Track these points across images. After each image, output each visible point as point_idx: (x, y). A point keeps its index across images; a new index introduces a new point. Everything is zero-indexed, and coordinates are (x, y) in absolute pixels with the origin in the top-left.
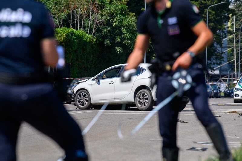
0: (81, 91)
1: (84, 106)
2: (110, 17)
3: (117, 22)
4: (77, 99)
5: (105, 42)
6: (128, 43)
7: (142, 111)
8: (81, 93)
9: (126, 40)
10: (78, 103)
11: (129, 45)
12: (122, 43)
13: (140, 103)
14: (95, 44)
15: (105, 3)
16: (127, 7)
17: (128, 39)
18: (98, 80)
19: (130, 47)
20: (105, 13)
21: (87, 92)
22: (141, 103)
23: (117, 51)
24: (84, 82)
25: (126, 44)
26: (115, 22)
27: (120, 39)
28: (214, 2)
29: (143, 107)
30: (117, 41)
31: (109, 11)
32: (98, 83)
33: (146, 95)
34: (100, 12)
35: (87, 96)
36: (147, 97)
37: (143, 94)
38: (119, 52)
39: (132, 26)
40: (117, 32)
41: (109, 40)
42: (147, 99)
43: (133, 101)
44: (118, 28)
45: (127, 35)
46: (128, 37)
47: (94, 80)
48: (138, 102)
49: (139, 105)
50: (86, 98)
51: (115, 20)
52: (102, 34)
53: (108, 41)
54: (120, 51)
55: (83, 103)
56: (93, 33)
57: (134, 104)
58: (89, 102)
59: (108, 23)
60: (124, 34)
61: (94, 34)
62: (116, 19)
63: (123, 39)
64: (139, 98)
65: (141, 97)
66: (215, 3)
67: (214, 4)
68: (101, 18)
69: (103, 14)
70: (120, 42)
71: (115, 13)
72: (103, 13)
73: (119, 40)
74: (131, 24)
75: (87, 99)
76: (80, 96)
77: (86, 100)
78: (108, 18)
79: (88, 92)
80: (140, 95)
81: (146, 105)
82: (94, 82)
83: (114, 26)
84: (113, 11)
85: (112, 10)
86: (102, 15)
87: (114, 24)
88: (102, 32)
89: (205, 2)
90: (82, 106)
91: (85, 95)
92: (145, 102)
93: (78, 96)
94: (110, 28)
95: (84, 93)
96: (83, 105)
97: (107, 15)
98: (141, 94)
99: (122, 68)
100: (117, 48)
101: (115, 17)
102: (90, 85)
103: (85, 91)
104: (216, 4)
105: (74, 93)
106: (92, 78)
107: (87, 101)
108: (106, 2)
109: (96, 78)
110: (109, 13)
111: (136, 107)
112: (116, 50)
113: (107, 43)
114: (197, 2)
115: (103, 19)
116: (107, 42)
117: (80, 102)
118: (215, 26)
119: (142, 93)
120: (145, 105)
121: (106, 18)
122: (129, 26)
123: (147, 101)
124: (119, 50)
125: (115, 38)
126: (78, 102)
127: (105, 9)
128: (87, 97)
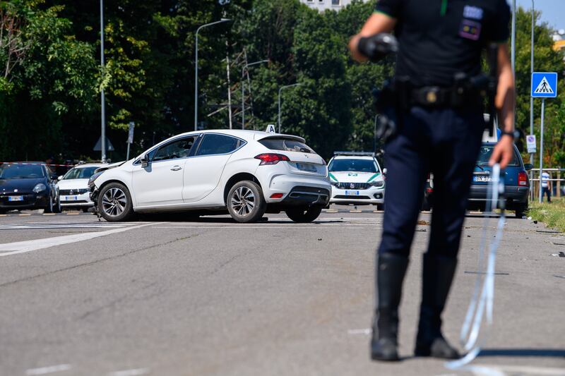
0: (110, 184)
1: (118, 215)
2: (40, 41)
3: (56, 53)
4: (103, 202)
5: (31, 92)
6: (79, 94)
7: (241, 223)
8: (111, 190)
9: (76, 89)
10: (105, 210)
11: (82, 98)
12: (67, 95)
13: (237, 209)
14: (11, 96)
15: (27, 15)
16: (71, 23)
17: (78, 86)
18: (147, 163)
19: (84, 103)
20: (30, 34)
21: (123, 187)
22: (240, 207)
23: (56, 110)
24: (115, 167)
25: (76, 97)
26: (52, 53)
27: (63, 86)
28: (204, 19)
29: (245, 215)
30: (57, 89)
31: (38, 31)
32: (148, 168)
33: (250, 192)
34: (20, 32)
35: (124, 194)
36: (252, 195)
37: (244, 191)
38: (60, 113)
39: (86, 61)
40: (57, 72)
41: (39, 88)
42: (251, 199)
43: (222, 203)
44: (58, 63)
45: (77, 79)
46: (80, 82)
47: (137, 163)
48: (233, 206)
49: (235, 212)
50: (120, 198)
51: (51, 49)
52: (24, 76)
53: (37, 89)
54: (61, 110)
55: (116, 208)
56: (6, 74)
57: (223, 210)
58: (127, 207)
59: (37, 55)
60: (70, 76)
61: (9, 76)
62: (54, 47)
63: (69, 86)
64: (236, 197)
65: (240, 196)
66: (206, 21)
67: (204, 24)
68: (21, 43)
69: (27, 37)
70: (62, 93)
71: (51, 34)
72: (27, 34)
73: (61, 88)
74: (83, 57)
75: (124, 200)
76: (109, 195)
77: (120, 202)
78: (38, 44)
79: (126, 186)
80: (236, 191)
81: (250, 211)
82: (139, 167)
83: (49, 60)
84: (46, 30)
85: (44, 29)
86: (24, 39)
87: (51, 57)
88: (25, 72)
89: (188, 19)
90: (113, 216)
91: (119, 193)
92: (248, 206)
93: (105, 195)
94: (43, 64)
95: (117, 189)
96: (115, 213)
97: (35, 38)
98: (239, 191)
99: (195, 139)
100: (55, 103)
101: (50, 42)
102: (130, 172)
103: (119, 184)
104: (208, 23)
105: (96, 189)
106: (133, 160)
107: (123, 204)
108: (29, 13)
109: (143, 160)
110: (38, 34)
111: (229, 216)
112: (55, 107)
113: (35, 94)
114: (173, 19)
115: (28, 45)
116: (36, 92)
117: (107, 206)
118: (207, 65)
119: (241, 188)
120: (247, 212)
121: (34, 45)
122: (81, 61)
123: (252, 203)
124: (60, 107)
125: (53, 83)
126: (104, 208)
127: (30, 27)
128: (124, 197)
